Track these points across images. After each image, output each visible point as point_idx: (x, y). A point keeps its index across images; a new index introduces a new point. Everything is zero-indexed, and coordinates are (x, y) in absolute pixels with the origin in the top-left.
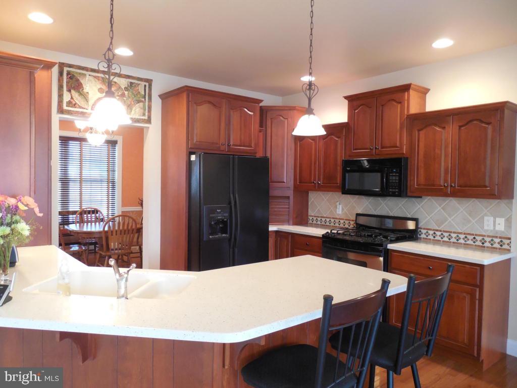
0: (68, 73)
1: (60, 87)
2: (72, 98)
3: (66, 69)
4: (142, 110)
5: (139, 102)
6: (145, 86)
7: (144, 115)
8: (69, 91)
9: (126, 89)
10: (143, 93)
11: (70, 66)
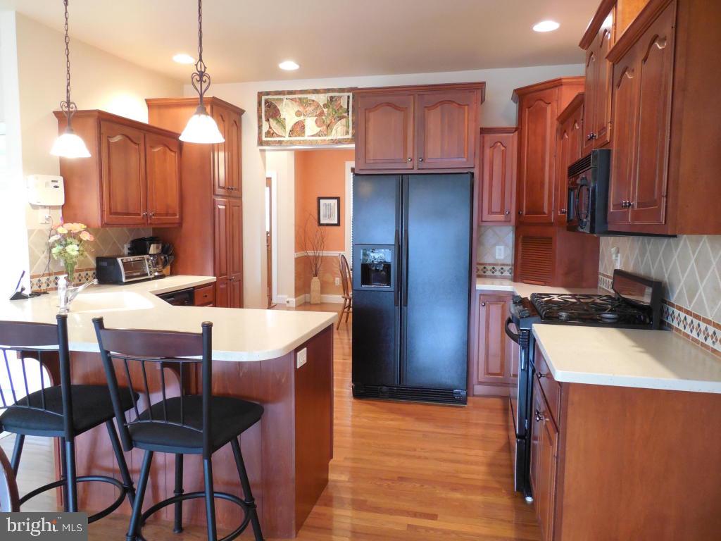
0: (267, 101)
1: (260, 117)
2: (270, 127)
3: (264, 98)
4: (345, 128)
5: (341, 118)
6: (349, 97)
7: (347, 133)
8: (268, 120)
9: (325, 106)
10: (346, 107)
11: (268, 93)
